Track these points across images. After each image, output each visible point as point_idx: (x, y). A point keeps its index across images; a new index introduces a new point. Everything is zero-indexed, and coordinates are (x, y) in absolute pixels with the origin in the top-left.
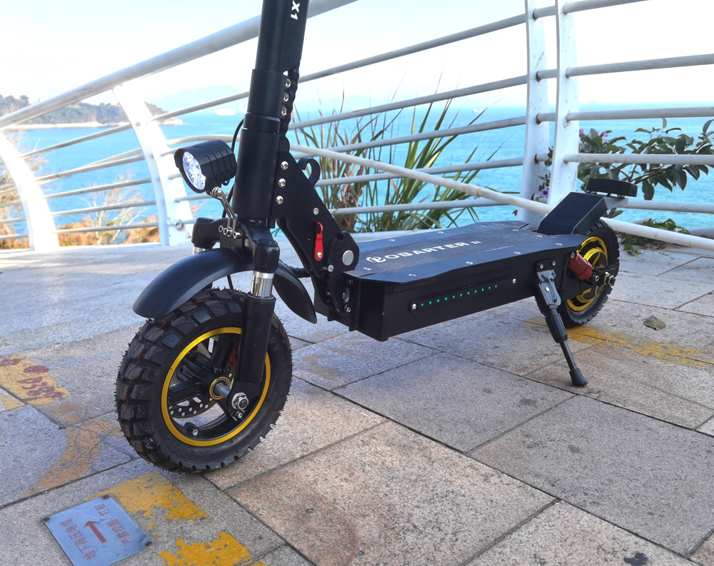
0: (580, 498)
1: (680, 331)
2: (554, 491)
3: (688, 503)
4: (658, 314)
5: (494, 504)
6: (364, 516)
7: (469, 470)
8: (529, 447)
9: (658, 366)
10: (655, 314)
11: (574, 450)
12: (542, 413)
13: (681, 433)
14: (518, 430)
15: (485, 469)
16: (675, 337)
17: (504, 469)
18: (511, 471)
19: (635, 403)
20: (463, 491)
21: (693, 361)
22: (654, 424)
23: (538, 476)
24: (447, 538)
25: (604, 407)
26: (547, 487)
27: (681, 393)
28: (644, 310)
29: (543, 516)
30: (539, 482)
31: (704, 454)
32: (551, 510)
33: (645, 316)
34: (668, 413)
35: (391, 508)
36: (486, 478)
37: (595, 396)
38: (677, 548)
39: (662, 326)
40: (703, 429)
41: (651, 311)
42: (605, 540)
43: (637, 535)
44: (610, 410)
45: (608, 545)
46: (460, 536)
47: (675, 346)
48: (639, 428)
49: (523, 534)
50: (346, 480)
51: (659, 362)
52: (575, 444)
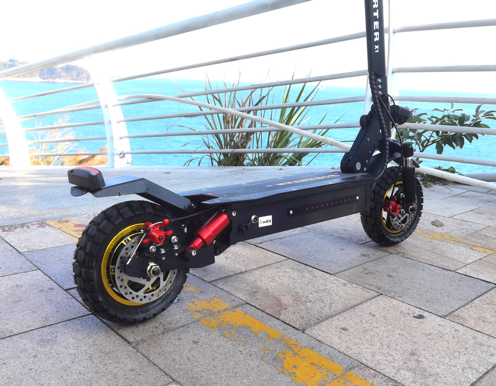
0: (393, 294)
1: (452, 228)
2: (380, 291)
3: (446, 299)
4: (440, 219)
5: (349, 294)
6: (284, 295)
7: (335, 281)
8: (366, 274)
9: (438, 244)
10: (438, 219)
11: (389, 276)
12: (373, 260)
13: (446, 272)
14: (360, 267)
15: (343, 281)
16: (448, 231)
17: (354, 282)
18: (357, 283)
19: (423, 259)
20: (333, 289)
21: (457, 242)
22: (432, 268)
23: (371, 285)
24: (327, 305)
25: (406, 260)
26: (376, 290)
27: (449, 255)
28: (432, 216)
29: (374, 300)
30: (372, 288)
31: (457, 281)
32: (378, 297)
33: (432, 219)
34: (440, 264)
35: (297, 293)
36: (345, 285)
37: (401, 255)
38: (439, 314)
39: (442, 225)
40: (458, 271)
41: (436, 218)
42: (404, 309)
43: (420, 309)
44: (409, 261)
45: (406, 311)
46: (333, 305)
47: (449, 235)
48: (425, 269)
49: (364, 306)
50: (272, 282)
51: (438, 242)
52: (390, 274)
